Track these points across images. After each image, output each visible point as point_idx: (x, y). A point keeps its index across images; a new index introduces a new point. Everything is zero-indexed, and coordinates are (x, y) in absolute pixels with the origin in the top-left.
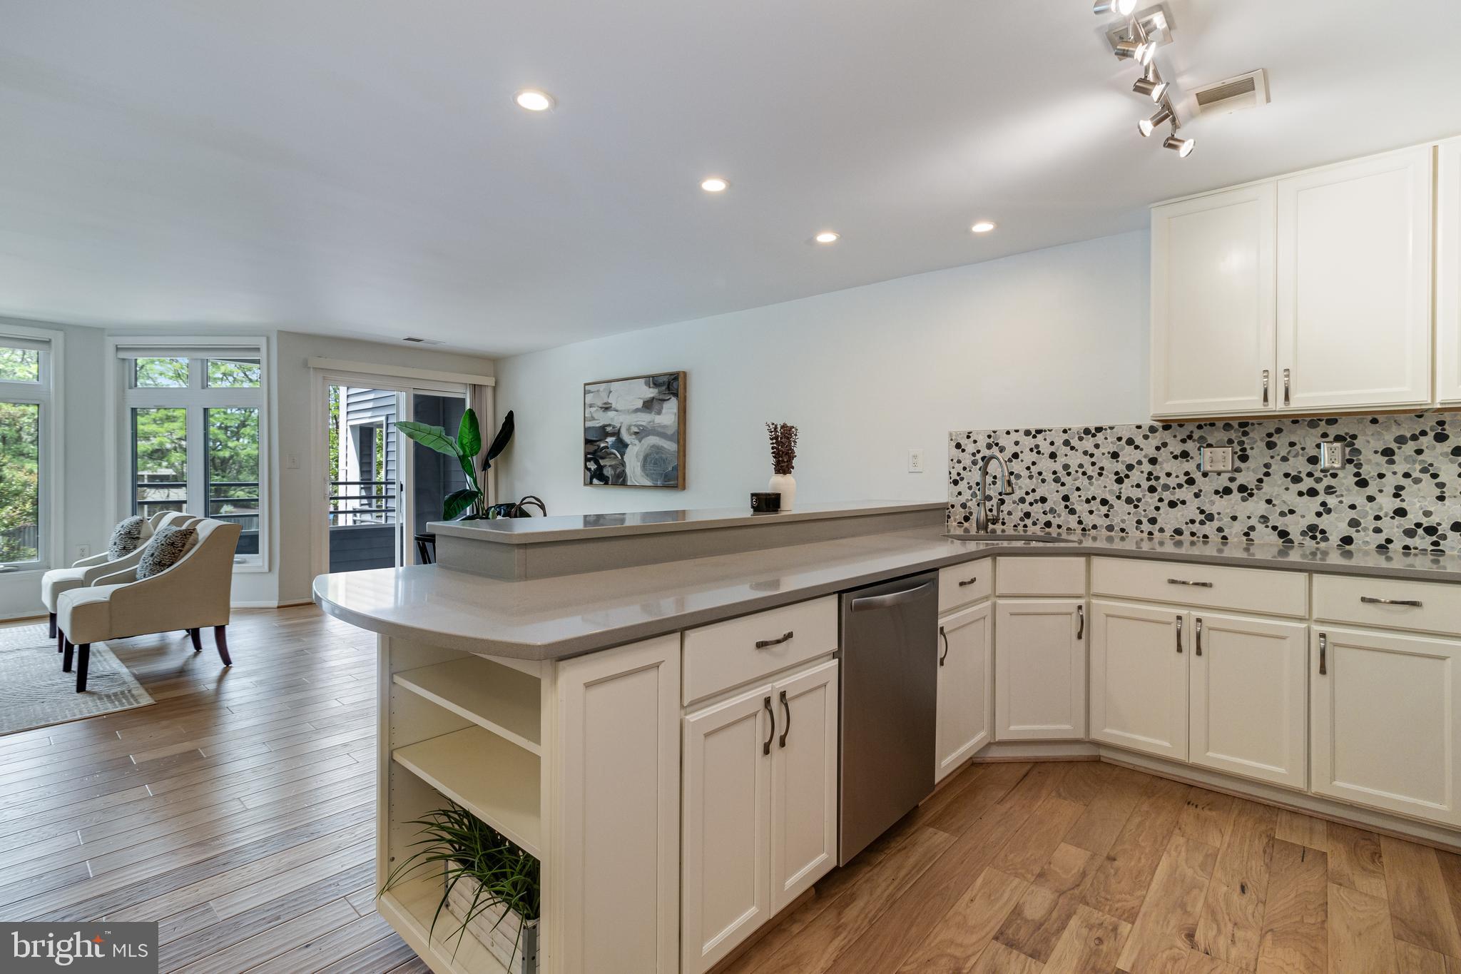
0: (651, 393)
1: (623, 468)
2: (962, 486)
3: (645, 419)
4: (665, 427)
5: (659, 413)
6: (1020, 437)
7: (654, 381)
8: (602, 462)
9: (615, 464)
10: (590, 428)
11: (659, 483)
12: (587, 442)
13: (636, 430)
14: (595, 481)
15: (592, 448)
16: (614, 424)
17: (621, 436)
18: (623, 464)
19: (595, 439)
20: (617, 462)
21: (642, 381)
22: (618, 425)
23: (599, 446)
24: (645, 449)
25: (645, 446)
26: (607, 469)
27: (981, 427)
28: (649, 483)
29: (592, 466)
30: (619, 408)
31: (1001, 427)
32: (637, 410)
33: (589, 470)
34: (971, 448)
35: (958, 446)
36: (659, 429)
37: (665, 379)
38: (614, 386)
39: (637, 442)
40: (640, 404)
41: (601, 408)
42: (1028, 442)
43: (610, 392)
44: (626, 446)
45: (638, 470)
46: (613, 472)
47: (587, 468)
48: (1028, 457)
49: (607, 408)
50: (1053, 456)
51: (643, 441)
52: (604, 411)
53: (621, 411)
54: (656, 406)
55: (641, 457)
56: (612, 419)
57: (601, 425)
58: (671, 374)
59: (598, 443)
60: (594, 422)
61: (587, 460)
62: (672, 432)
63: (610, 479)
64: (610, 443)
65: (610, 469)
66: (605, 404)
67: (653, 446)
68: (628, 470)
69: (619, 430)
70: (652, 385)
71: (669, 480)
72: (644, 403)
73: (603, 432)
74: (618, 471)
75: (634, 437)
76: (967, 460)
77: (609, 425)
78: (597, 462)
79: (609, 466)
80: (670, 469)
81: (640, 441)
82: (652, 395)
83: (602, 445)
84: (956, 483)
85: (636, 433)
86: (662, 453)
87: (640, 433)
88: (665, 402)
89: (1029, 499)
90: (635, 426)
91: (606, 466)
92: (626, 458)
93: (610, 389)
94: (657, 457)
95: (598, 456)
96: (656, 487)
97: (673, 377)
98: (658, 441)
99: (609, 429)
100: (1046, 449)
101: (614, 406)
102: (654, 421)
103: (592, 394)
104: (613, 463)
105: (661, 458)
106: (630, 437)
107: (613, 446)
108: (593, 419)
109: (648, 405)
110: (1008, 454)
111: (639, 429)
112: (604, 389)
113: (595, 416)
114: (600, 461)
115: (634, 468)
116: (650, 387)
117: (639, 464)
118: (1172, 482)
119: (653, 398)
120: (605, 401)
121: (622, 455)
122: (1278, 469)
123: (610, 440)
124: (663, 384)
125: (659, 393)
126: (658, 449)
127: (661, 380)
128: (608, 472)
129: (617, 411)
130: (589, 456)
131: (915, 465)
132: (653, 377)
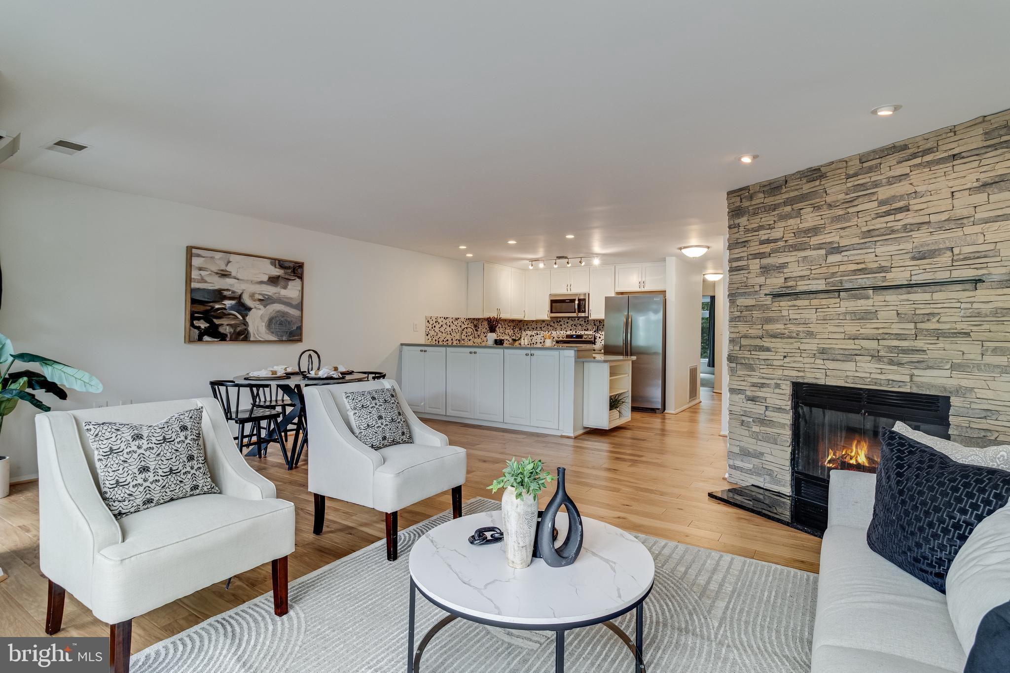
0: (277, 272)
1: (245, 327)
2: (429, 335)
3: (270, 290)
4: (291, 298)
5: (285, 287)
6: (442, 319)
7: (280, 263)
8: (217, 321)
9: (237, 324)
10: (198, 289)
11: (284, 338)
12: (194, 301)
13: (261, 297)
14: (206, 338)
15: (202, 308)
16: (234, 289)
17: (242, 300)
18: (245, 324)
19: (206, 300)
20: (237, 322)
21: (268, 261)
22: (239, 292)
23: (213, 308)
24: (271, 313)
25: (271, 311)
26: (224, 328)
27: (434, 315)
28: (276, 339)
29: (203, 325)
30: (239, 276)
31: (439, 316)
32: (262, 282)
33: (198, 328)
34: (431, 322)
35: (428, 321)
36: (285, 300)
37: (291, 265)
38: (233, 258)
39: (261, 307)
40: (265, 278)
41: (217, 273)
42: (445, 321)
43: (229, 262)
44: (250, 309)
45: (263, 328)
46: (232, 330)
47: (192, 325)
48: (445, 326)
49: (224, 274)
50: (450, 326)
51: (267, 307)
52: (219, 277)
53: (241, 280)
54: (282, 283)
55: (266, 319)
56: (231, 285)
57: (216, 288)
58: (296, 263)
59: (211, 304)
60: (202, 284)
61: (193, 318)
62: (296, 303)
63: (229, 336)
64: (228, 306)
65: (228, 328)
66: (222, 270)
67: (278, 311)
68: (251, 329)
69: (240, 297)
70: (277, 266)
71: (294, 336)
72: (270, 278)
73: (219, 295)
74: (239, 329)
75: (258, 303)
76: (431, 327)
77: (228, 290)
78: (207, 321)
79: (227, 325)
80: (295, 328)
81: (265, 307)
82: (278, 274)
83: (217, 306)
84: (427, 335)
85: (260, 300)
86: (287, 317)
87: (265, 301)
88: (291, 281)
89: (445, 340)
90: (259, 294)
91: (222, 325)
92: (248, 319)
93: (229, 259)
94: (282, 319)
95: (211, 316)
96: (281, 341)
97: (298, 265)
98: (283, 308)
99: (226, 293)
100: (448, 324)
101: (233, 274)
102: (279, 294)
103: (204, 259)
104: (233, 322)
105: (286, 320)
106: (254, 302)
107: (232, 308)
108: (203, 280)
109: (273, 281)
110: (440, 325)
111: (264, 297)
112: (221, 259)
113: (207, 279)
114: (215, 320)
115: (258, 327)
116: (276, 267)
117: (264, 324)
118: (469, 334)
119: (279, 276)
120: (221, 268)
121: (244, 316)
122: (483, 331)
123: (228, 303)
124: (289, 268)
125: (285, 273)
126: (284, 314)
127: (287, 265)
128: (226, 330)
129: (238, 279)
130: (196, 315)
131: (416, 328)
132: (279, 261)
